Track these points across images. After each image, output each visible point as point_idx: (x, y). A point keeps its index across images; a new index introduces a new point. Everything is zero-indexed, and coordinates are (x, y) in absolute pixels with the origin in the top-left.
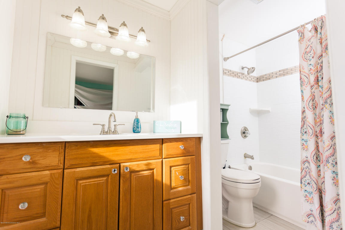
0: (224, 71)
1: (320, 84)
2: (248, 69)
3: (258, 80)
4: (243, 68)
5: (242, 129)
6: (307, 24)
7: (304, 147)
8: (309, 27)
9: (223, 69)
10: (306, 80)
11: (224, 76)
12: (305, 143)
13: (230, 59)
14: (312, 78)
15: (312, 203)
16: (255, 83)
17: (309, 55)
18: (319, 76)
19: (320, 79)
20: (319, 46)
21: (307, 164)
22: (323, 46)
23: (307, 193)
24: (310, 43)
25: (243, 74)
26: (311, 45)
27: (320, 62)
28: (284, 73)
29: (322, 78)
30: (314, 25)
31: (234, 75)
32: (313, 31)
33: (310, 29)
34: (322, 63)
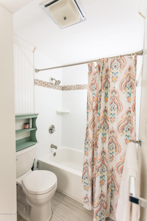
0: (36, 81)
1: (98, 111)
2: (56, 81)
3: (63, 88)
4: (52, 79)
5: (50, 127)
6: (94, 61)
7: (86, 153)
8: (95, 64)
9: (34, 79)
10: (91, 106)
11: (35, 86)
12: (86, 150)
13: (40, 71)
14: (94, 105)
15: (88, 190)
16: (61, 91)
17: (94, 86)
18: (98, 106)
19: (99, 108)
20: (100, 82)
21: (86, 165)
22: (102, 84)
23: (85, 184)
24: (95, 77)
25: (52, 84)
26: (96, 79)
27: (100, 95)
28: (79, 87)
29: (100, 108)
30: (98, 64)
31: (45, 85)
32: (97, 69)
33: (96, 66)
34: (101, 96)
